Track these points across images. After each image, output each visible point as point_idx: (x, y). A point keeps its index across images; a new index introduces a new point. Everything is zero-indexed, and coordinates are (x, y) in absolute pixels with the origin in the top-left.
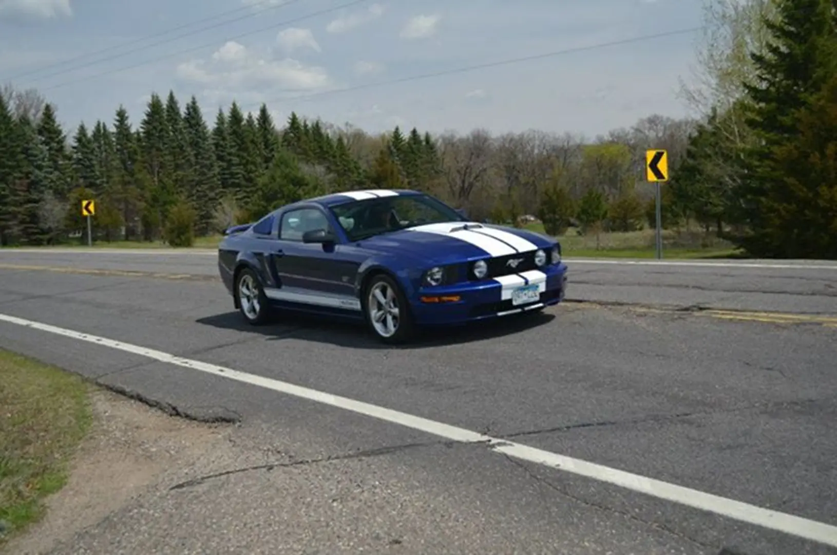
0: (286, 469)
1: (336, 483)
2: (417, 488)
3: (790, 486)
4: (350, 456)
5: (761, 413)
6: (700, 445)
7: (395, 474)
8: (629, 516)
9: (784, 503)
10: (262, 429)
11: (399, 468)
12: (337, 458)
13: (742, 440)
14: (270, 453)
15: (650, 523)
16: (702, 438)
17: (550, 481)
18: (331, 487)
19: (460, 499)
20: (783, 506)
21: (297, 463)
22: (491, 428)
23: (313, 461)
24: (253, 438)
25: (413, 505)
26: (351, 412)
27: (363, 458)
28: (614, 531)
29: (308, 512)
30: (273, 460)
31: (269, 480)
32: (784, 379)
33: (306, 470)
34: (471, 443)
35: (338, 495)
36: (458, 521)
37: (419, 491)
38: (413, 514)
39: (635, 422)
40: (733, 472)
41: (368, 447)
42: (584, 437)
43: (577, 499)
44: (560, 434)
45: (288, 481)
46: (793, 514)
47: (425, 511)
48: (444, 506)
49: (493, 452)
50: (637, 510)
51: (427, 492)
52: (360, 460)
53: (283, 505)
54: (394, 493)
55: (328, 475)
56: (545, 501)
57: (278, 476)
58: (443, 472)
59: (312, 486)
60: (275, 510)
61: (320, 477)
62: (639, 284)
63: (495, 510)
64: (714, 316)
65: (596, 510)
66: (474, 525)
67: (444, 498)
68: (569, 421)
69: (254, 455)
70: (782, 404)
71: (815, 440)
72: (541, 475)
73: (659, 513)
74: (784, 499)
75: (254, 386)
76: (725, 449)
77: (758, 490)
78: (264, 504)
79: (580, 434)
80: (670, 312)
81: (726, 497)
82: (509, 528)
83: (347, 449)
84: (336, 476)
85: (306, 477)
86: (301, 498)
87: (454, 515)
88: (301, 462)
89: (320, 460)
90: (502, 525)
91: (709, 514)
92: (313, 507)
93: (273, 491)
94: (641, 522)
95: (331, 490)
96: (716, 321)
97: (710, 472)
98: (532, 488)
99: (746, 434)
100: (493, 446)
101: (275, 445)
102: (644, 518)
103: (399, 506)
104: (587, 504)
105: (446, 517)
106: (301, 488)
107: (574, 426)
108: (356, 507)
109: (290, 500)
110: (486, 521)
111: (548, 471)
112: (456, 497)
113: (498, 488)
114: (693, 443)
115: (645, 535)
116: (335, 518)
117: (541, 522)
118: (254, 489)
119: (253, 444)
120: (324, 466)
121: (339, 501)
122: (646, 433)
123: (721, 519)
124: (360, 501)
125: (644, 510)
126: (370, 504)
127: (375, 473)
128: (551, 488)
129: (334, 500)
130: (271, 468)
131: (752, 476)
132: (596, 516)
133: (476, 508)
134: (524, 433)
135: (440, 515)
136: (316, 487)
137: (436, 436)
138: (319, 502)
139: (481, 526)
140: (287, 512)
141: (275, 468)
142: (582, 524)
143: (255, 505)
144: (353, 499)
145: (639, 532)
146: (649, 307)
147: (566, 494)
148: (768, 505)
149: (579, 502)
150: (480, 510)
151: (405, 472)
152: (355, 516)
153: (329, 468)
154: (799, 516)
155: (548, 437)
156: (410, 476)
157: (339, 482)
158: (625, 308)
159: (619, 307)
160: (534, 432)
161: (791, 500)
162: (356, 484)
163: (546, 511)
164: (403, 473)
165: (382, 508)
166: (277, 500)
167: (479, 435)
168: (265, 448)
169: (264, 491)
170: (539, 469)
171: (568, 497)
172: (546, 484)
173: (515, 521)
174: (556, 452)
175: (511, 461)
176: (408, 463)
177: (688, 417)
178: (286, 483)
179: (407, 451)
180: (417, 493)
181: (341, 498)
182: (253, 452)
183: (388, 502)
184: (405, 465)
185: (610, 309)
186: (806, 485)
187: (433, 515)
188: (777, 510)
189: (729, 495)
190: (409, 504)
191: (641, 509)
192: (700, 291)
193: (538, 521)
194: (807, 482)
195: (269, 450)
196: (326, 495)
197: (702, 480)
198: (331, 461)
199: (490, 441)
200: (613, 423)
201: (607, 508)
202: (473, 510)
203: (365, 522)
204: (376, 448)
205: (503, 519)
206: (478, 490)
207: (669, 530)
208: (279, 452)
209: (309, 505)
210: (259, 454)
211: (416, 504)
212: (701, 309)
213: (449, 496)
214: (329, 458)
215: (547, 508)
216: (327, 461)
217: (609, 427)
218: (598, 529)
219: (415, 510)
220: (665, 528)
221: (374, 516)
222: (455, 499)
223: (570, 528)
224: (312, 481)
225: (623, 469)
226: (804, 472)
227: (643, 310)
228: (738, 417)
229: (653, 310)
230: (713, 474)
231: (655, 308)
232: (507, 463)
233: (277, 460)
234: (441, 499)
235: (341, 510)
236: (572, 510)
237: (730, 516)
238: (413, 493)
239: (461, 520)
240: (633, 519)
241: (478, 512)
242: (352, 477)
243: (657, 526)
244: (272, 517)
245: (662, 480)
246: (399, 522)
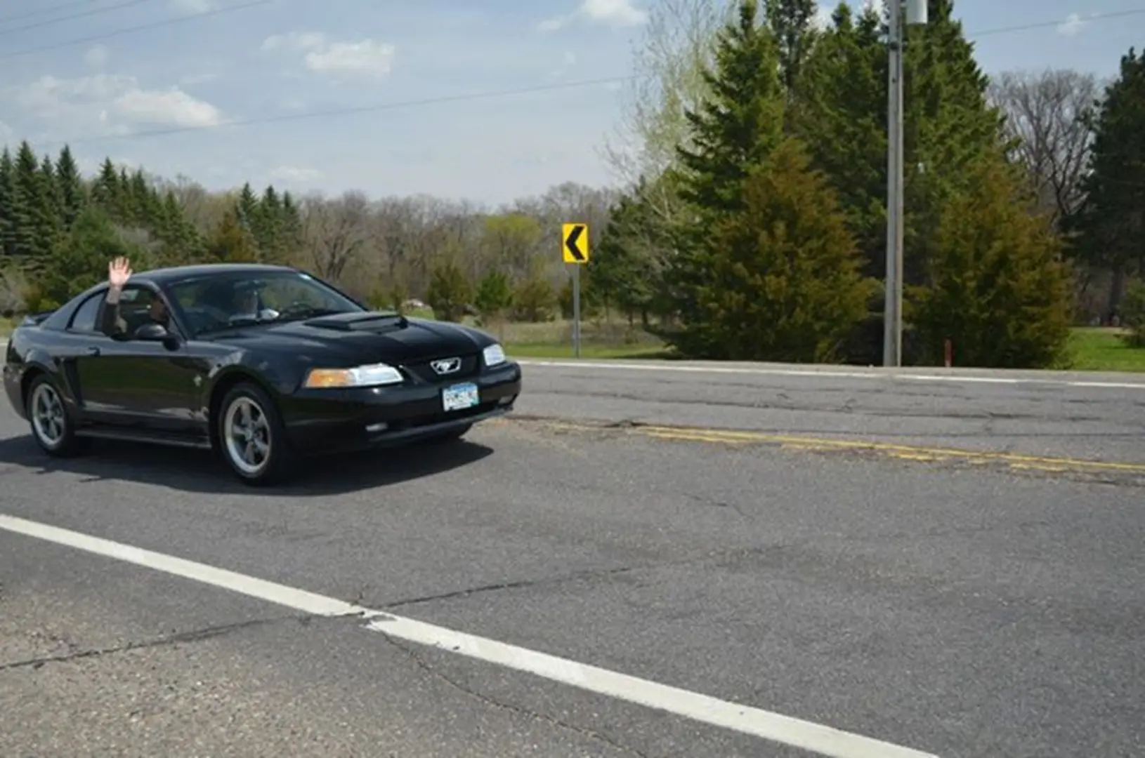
0: (63, 664)
1: (137, 685)
2: (257, 689)
3: (763, 669)
4: (160, 643)
5: (718, 565)
6: (642, 612)
7: (224, 668)
8: (556, 721)
9: (757, 693)
10: (33, 602)
11: (233, 658)
12: (141, 646)
13: (696, 604)
14: (41, 641)
15: (584, 731)
16: (645, 601)
17: (445, 671)
18: (131, 693)
19: (320, 704)
20: (756, 699)
21: (80, 656)
22: (364, 594)
23: (106, 651)
24: (18, 617)
25: (252, 717)
26: (166, 574)
27: (179, 645)
28: (535, 746)
29: (93, 733)
30: (45, 651)
31: (35, 683)
32: (741, 519)
33: (93, 665)
34: (336, 617)
35: (139, 705)
36: (315, 740)
37: (261, 694)
38: (251, 731)
39: (559, 581)
40: (688, 650)
41: (189, 628)
42: (492, 604)
43: (486, 699)
44: (459, 601)
45: (64, 686)
46: (770, 709)
47: (268, 725)
48: (295, 715)
49: (368, 630)
50: (565, 712)
51: (271, 695)
52: (175, 648)
53: (54, 724)
54: (223, 698)
55: (126, 675)
56: (439, 702)
57: (51, 677)
58: (295, 663)
59: (101, 691)
60: (41, 734)
61: (115, 677)
62: (557, 392)
63: (369, 720)
64: (651, 434)
65: (511, 714)
66: (338, 745)
67: (296, 704)
68: (471, 581)
69: (16, 645)
70: (743, 553)
71: (788, 602)
72: (434, 663)
73: (596, 715)
74: (757, 687)
75: (25, 537)
76: (675, 618)
77: (722, 675)
78: (25, 724)
79: (486, 601)
80: (596, 429)
81: (683, 688)
82: (388, 749)
83: (157, 631)
84: (138, 675)
85: (93, 677)
86: (83, 711)
87: (309, 730)
88: (88, 654)
89: (116, 650)
90: (379, 743)
91: (661, 714)
92: (98, 727)
93: (41, 702)
94: (571, 730)
95: (130, 697)
96: (653, 441)
97: (659, 652)
98: (421, 683)
99: (700, 595)
100: (367, 621)
101: (49, 628)
102: (576, 724)
103: (231, 719)
104: (498, 705)
105: (299, 735)
106: (84, 694)
107: (478, 590)
108: (164, 724)
109: (65, 714)
110: (357, 737)
111: (443, 656)
112: (315, 702)
113: (374, 685)
114: (635, 609)
115: (578, 749)
116: (132, 742)
117: (434, 736)
118: (12, 699)
119: (16, 628)
120: (121, 659)
121: (141, 713)
122: (573, 597)
123: (678, 721)
124: (173, 712)
125: (575, 711)
126: (186, 717)
127: (196, 667)
128: (448, 683)
129: (132, 714)
130: (39, 664)
131: (713, 657)
132: (510, 724)
133: (342, 718)
134: (409, 602)
135: (290, 731)
136: (108, 693)
137: (288, 608)
138: (109, 718)
139: (349, 746)
140: (59, 736)
141: (47, 664)
142: (491, 736)
143: (9, 727)
144: (163, 710)
145: (570, 745)
146: (569, 422)
147: (469, 691)
148: (736, 697)
149: (486, 702)
150: (347, 721)
151: (241, 664)
152: (164, 737)
153: (127, 662)
154: (778, 712)
155: (443, 606)
156: (248, 671)
157: (142, 684)
158: (540, 423)
159: (532, 422)
160: (423, 600)
161: (764, 689)
162: (166, 686)
163: (442, 719)
164: (237, 666)
165: (203, 723)
166: (46, 717)
167: (348, 605)
168: (34, 633)
169: (27, 702)
170: (430, 653)
171: (470, 695)
172: (440, 677)
173: (398, 737)
174: (453, 629)
175: (392, 643)
176: (246, 651)
177: (626, 573)
178: (61, 688)
179: (245, 631)
180: (258, 697)
181: (146, 711)
182: (15, 640)
183: (213, 713)
184: (241, 653)
185: (520, 425)
186: (782, 667)
187: (279, 731)
188: (750, 705)
189: (686, 684)
190: (245, 716)
191: (571, 711)
192: (631, 401)
193: (431, 734)
194: (783, 661)
195: (39, 635)
196: (121, 706)
197: (648, 663)
198: (132, 651)
199: (362, 613)
200: (528, 584)
201: (524, 711)
202: (337, 720)
203: (177, 747)
204: (199, 628)
205: (380, 733)
206: (345, 689)
207: (610, 741)
208: (54, 639)
209: (95, 721)
210: (24, 643)
211: (256, 715)
212: (635, 425)
213: (304, 700)
214: (130, 646)
215: (444, 714)
216: (125, 652)
217: (524, 588)
218: (515, 743)
219: (254, 725)
220: (603, 737)
221: (193, 736)
222: (311, 704)
223: (475, 744)
224: (102, 685)
225: (544, 651)
226: (778, 648)
227: (563, 426)
228: (689, 572)
229: (576, 427)
230: (663, 653)
231: (576, 423)
232: (386, 645)
233: (51, 651)
234: (290, 704)
235: (143, 729)
236: (478, 716)
237: (689, 716)
238: (251, 697)
239: (319, 738)
240: (561, 727)
241: (345, 724)
242: (162, 676)
243: (595, 736)
244: (35, 745)
245: (596, 665)
246: (230, 744)
